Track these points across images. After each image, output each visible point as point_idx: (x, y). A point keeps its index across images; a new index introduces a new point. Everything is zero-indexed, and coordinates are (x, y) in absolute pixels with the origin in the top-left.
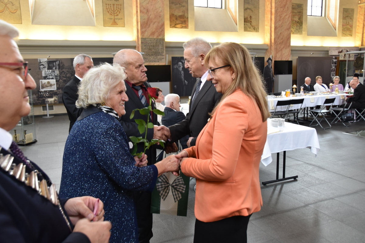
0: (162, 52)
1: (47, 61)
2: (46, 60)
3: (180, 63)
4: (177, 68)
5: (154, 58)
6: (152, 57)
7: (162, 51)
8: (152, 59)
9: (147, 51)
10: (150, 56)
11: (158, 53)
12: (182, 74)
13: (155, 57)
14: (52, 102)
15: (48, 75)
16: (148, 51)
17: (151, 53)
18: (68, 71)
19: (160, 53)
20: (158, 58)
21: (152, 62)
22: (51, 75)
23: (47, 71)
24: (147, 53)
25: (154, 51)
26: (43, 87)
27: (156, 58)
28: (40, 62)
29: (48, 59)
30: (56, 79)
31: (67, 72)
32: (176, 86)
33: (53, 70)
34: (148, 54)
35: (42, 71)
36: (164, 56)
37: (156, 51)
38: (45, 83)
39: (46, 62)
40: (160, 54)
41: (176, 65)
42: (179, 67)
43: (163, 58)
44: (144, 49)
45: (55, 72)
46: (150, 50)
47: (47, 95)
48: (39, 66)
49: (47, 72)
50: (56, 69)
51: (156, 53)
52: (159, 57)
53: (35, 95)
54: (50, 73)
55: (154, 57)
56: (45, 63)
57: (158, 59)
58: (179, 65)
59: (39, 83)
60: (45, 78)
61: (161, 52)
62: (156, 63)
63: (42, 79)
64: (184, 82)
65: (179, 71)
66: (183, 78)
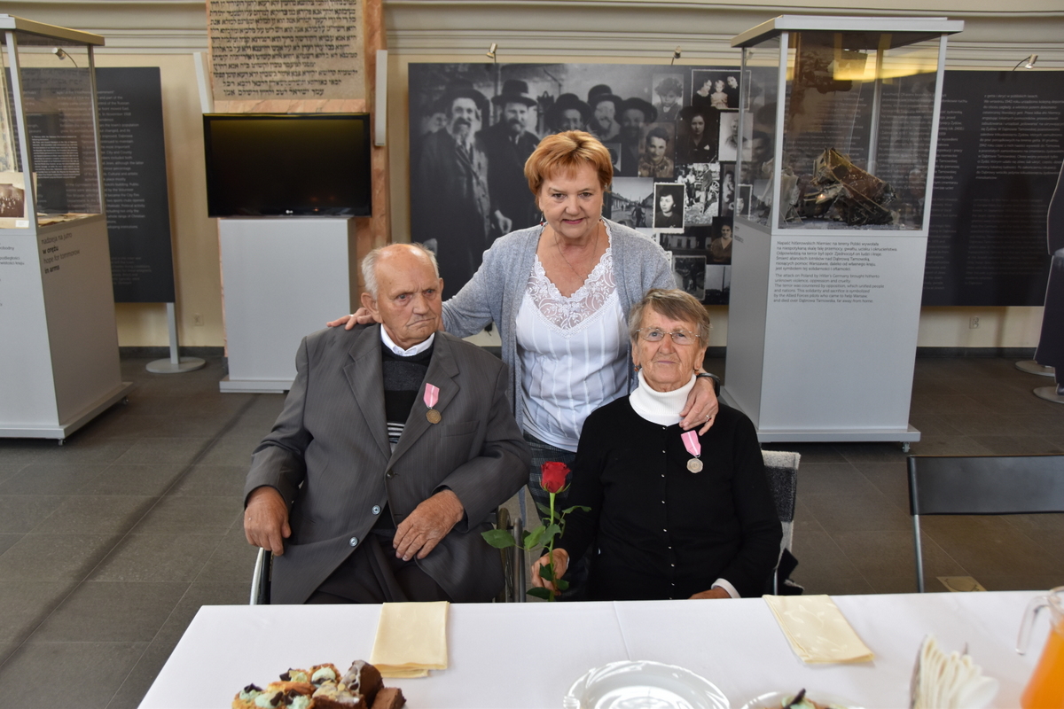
0: (343, 33)
3: (467, 103)
4: (443, 132)
5: (294, 69)
6: (277, 65)
7: (339, 28)
8: (278, 77)
9: (245, 25)
10: (266, 56)
11: (314, 42)
12: (475, 169)
13: (297, 64)
16: (254, 25)
17: (269, 43)
19: (328, 38)
20: (316, 68)
21: (280, 93)
24: (246, 39)
25: (294, 25)
27: (301, 68)
32: (432, 244)
34: (251, 44)
36: (354, 55)
37: (302, 24)
40: (331, 47)
41: (438, 115)
42: (457, 129)
43: (347, 73)
44: (226, 16)
46: (267, 21)
51: (305, 42)
52: (321, 64)
55: (288, 65)
57: (317, 77)
58: (457, 116)
61: (333, 33)
62: (302, 101)
64: (491, 223)
65: (457, 152)
66: (481, 195)
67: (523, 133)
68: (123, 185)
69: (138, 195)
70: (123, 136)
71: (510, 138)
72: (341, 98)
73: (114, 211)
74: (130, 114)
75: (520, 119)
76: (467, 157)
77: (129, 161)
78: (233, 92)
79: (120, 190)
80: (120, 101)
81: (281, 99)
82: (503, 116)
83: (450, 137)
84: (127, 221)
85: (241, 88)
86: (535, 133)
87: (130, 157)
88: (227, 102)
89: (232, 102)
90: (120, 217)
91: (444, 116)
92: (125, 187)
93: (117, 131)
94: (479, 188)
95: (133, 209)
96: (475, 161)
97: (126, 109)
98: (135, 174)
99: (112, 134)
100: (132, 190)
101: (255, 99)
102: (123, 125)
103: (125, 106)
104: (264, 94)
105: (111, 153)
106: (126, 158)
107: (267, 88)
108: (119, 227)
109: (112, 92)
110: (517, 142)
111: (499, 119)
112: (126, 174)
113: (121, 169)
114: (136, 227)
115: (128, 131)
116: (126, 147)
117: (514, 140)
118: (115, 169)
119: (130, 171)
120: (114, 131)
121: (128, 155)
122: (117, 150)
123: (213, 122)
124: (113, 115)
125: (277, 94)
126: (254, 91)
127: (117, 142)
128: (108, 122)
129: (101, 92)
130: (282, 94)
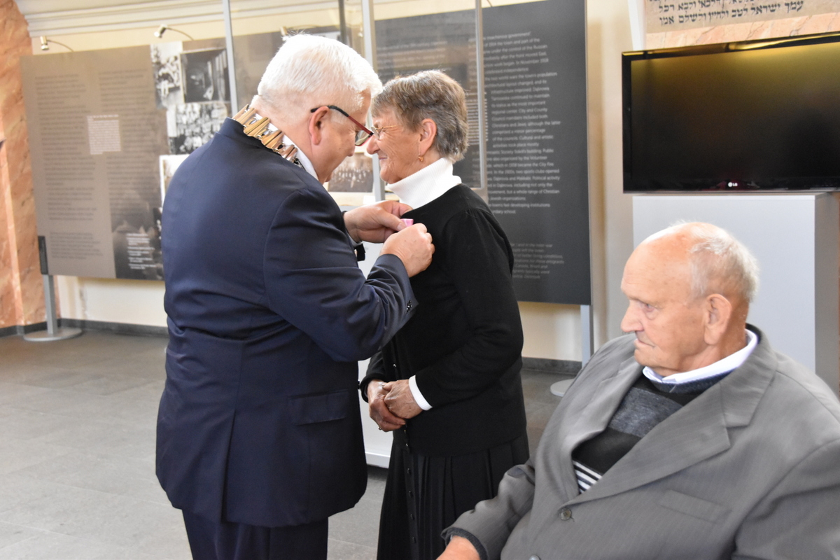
21: (737, 14)
62: (770, 23)
63: (167, 153)
68: (535, 151)
69: (552, 164)
70: (538, 89)
72: (831, 11)
73: (524, 185)
74: (547, 60)
77: (543, 120)
78: (671, 20)
79: (532, 158)
80: (537, 44)
81: (737, 22)
84: (539, 198)
85: (683, 13)
87: (545, 116)
88: (663, 34)
89: (669, 34)
90: (531, 192)
92: (537, 155)
93: (532, 83)
95: (545, 182)
97: (544, 54)
98: (550, 137)
99: (525, 87)
100: (545, 158)
101: (701, 26)
102: (539, 75)
103: (542, 50)
104: (714, 17)
105: (523, 111)
106: (541, 117)
107: (720, 9)
108: (528, 206)
109: (528, 34)
112: (539, 137)
113: (534, 131)
114: (548, 205)
115: (545, 82)
116: (541, 103)
118: (528, 131)
119: (544, 134)
120: (528, 83)
121: (543, 113)
122: (531, 107)
123: (634, 64)
124: (528, 62)
125: (734, 16)
126: (700, 15)
127: (531, 97)
128: (522, 73)
129: (516, 35)
130: (740, 15)
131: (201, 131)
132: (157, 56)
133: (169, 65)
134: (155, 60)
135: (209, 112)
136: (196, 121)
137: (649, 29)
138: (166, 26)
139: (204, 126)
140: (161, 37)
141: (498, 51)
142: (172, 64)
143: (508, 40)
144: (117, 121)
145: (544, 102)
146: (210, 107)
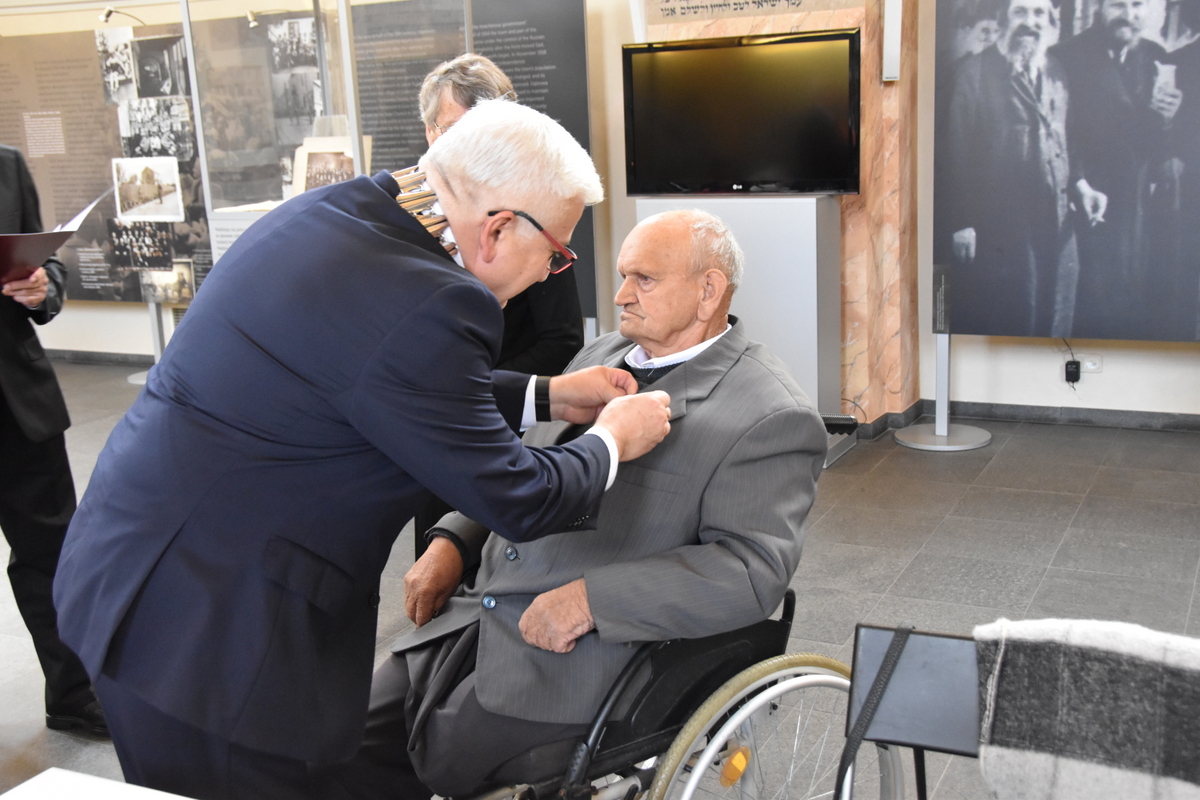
1: (132, 43)
2: (128, 36)
4: (991, 51)
12: (1044, 110)
14: (170, 292)
15: (143, 134)
18: (228, 106)
22: (155, 129)
23: (136, 103)
26: (127, 205)
28: (107, 54)
29: (136, 31)
30: (180, 153)
31: (224, 112)
32: (968, 236)
33: (162, 98)
35: (116, 105)
38: (134, 179)
39: (129, 50)
41: (984, 24)
42: (1015, 45)
45: (175, 110)
47: (148, 246)
48: (104, 76)
49: (139, 110)
50: (174, 91)
53: (100, 244)
54: (150, 114)
56: (125, 58)
58: (1016, 22)
59: (111, 178)
60: (133, 147)
62: (771, 18)
63: (120, 156)
64: (1070, 200)
65: (1014, 84)
66: (1053, 155)
67: (1135, 42)
70: (536, 84)
71: (1111, 54)
72: (827, 8)
74: (544, 52)
75: (1131, 18)
76: (1032, 91)
78: (673, 11)
80: (534, 34)
81: (739, 16)
82: (1099, 15)
83: (1003, 59)
85: (684, 4)
86: (1159, 40)
88: (665, 26)
89: (671, 26)
91: (993, 25)
93: (529, 77)
94: (1051, 142)
96: (1045, 98)
97: (541, 45)
99: (522, 81)
101: (703, 19)
102: (537, 69)
103: (539, 41)
104: (716, 9)
107: (721, 2)
109: (524, 23)
110: (1123, 59)
111: (1091, 21)
115: (543, 76)
116: (540, 99)
117: (1118, 56)
120: (525, 77)
123: (636, 57)
124: (525, 54)
125: (736, 9)
126: (702, 7)
127: (528, 92)
128: (519, 66)
129: (510, 24)
130: (742, 9)
131: (160, 131)
132: (103, 44)
133: (118, 53)
134: (101, 49)
135: (168, 109)
136: (152, 119)
137: (651, 20)
138: (112, 9)
139: (162, 124)
140: (107, 21)
141: (492, 41)
142: (121, 53)
143: (501, 29)
144: (59, 119)
145: (543, 98)
146: (168, 103)
